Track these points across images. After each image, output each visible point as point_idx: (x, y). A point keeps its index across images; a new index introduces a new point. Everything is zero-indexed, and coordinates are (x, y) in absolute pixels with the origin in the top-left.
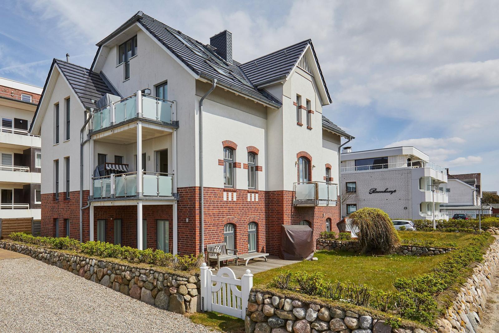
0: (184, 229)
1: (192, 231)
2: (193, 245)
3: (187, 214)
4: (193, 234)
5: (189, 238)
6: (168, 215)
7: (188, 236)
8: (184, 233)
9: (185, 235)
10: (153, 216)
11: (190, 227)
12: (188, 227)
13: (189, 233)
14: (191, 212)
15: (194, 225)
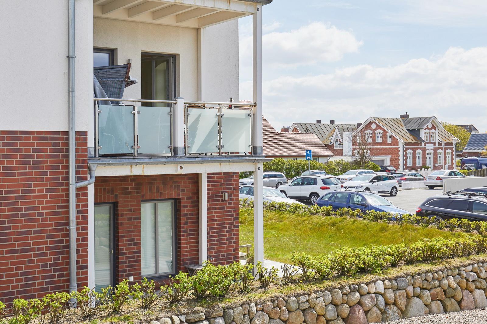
0: (215, 213)
1: (233, 215)
2: (233, 239)
3: (222, 185)
4: (234, 219)
5: (225, 228)
6: (179, 190)
7: (223, 224)
8: (216, 220)
9: (218, 224)
10: (137, 193)
11: (227, 208)
12: (223, 208)
13: (225, 220)
14: (230, 181)
15: (235, 203)
